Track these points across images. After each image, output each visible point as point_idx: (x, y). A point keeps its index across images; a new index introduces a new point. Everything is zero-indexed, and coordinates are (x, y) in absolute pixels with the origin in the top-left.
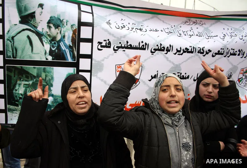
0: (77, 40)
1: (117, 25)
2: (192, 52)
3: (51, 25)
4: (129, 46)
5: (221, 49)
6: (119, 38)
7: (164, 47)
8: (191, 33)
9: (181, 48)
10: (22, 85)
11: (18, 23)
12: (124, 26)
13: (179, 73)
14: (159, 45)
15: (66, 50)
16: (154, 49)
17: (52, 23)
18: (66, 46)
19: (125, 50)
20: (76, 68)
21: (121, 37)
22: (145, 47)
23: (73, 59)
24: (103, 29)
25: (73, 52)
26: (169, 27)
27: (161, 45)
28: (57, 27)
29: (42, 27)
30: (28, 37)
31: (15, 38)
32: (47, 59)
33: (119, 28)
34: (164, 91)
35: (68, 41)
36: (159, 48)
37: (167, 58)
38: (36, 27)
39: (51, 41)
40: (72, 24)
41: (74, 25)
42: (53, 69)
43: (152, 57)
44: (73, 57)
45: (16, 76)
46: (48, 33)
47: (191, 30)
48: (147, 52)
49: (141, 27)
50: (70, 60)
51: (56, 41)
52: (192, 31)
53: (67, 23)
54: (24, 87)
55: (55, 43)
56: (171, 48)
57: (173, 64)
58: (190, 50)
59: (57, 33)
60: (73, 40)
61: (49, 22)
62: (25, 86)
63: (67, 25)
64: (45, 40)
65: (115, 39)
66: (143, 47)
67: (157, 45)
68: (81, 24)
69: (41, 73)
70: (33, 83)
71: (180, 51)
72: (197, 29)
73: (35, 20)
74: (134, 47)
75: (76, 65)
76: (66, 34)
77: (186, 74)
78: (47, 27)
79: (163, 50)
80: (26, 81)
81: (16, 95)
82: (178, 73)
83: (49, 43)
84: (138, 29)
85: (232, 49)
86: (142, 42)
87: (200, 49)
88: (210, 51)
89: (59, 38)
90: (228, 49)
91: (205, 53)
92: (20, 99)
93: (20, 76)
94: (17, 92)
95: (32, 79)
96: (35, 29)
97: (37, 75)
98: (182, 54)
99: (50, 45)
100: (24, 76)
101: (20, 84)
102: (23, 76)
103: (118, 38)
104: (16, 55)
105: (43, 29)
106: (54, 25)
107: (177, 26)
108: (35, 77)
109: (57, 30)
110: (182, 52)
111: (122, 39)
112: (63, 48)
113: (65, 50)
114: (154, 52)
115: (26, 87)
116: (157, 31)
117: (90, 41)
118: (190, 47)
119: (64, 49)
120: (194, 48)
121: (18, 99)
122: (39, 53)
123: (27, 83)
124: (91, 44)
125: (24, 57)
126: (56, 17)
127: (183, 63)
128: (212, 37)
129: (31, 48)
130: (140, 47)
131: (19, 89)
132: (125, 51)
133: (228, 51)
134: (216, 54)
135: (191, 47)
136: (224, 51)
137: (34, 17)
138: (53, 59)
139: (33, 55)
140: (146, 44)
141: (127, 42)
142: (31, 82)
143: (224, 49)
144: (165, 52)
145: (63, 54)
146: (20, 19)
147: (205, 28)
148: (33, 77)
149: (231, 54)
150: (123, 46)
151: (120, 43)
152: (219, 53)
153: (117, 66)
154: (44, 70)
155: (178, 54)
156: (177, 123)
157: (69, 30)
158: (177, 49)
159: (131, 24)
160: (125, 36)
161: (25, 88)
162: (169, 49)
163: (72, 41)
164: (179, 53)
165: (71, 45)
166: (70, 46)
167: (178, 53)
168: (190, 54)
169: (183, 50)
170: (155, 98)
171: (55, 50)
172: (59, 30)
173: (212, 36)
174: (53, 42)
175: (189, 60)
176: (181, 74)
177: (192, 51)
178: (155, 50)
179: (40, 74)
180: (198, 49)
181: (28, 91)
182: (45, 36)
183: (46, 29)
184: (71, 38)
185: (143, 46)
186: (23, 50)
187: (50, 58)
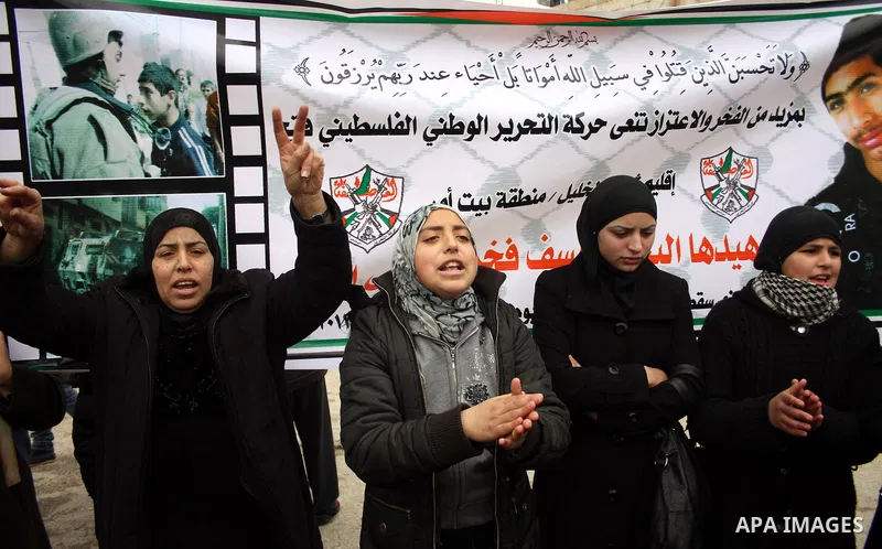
0: (222, 121)
1: (328, 71)
2: (546, 131)
3: (151, 86)
4: (363, 128)
5: (637, 114)
6: (333, 108)
7: (461, 124)
8: (549, 73)
9: (511, 122)
10: (84, 248)
11: (58, 83)
12: (347, 72)
13: (515, 190)
14: (447, 120)
15: (196, 147)
16: (433, 131)
17: (151, 81)
18: (193, 136)
19: (352, 137)
20: (225, 194)
21: (337, 106)
22: (405, 127)
23: (215, 169)
24: (287, 88)
25: (214, 151)
26: (484, 58)
27: (452, 117)
28: (165, 89)
29: (127, 91)
30: (92, 120)
31: (56, 125)
32: (147, 175)
33: (331, 82)
34: (431, 240)
35: (199, 125)
36: (448, 127)
37: (473, 152)
38: (112, 94)
39: (153, 128)
40: (203, 81)
41: (209, 82)
42: (165, 199)
43: (430, 151)
44: (216, 165)
45: (65, 227)
46: (145, 107)
47: (550, 62)
48: (414, 140)
49: (398, 71)
50: (208, 173)
51: (166, 125)
52: (552, 65)
53: (188, 79)
54: (88, 254)
55: (165, 132)
56: (483, 123)
57: (495, 167)
58: (539, 125)
59: (169, 106)
60: (211, 122)
61: (143, 79)
62: (90, 250)
63: (189, 83)
64: (138, 125)
65: (321, 112)
66: (401, 128)
67: (441, 120)
68: (226, 79)
69: (134, 214)
70: (113, 240)
71: (509, 131)
72: (570, 58)
73: (107, 74)
74: (376, 128)
75: (225, 185)
76: (192, 108)
77: (535, 191)
78: (138, 91)
79: (460, 132)
80: (94, 236)
81: (67, 277)
82: (511, 191)
83: (149, 133)
84: (386, 78)
85: (670, 112)
86: (397, 115)
87: (569, 120)
88: (601, 123)
89: (173, 117)
90: (657, 113)
91: (587, 130)
92: (78, 288)
93: (76, 226)
94: (69, 268)
95: (109, 230)
96: (109, 97)
97: (123, 218)
98: (516, 139)
99: (154, 138)
100: (88, 223)
101: (76, 248)
102: (83, 224)
103: (328, 109)
104: (62, 170)
105: (129, 96)
106: (156, 85)
107: (508, 55)
108: (117, 224)
109: (167, 97)
110: (516, 132)
111: (341, 111)
112: (188, 142)
113: (193, 148)
114: (434, 139)
115: (93, 254)
116: (442, 77)
117: (257, 120)
118: (539, 116)
119: (190, 146)
120: (550, 118)
121: (73, 286)
122: (124, 161)
123: (96, 241)
124: (259, 127)
125: (85, 172)
126: (159, 63)
127: (522, 162)
128: (611, 81)
129: (101, 148)
130: (393, 127)
131: (75, 260)
132: (351, 140)
133: (659, 118)
134: (622, 129)
135: (543, 115)
136: (646, 121)
137: (103, 66)
138: (163, 174)
139: (109, 167)
140: (408, 119)
141: (356, 118)
142: (106, 240)
143: (644, 114)
144: (466, 135)
145: (189, 158)
146: (64, 74)
147: (594, 53)
148: (110, 224)
149: (670, 127)
150: (345, 127)
151: (337, 121)
152: (630, 126)
153: (333, 181)
154: (142, 204)
155: (505, 139)
156: (456, 335)
157: (198, 97)
158: (500, 126)
159: (369, 62)
160: (347, 104)
161: (90, 256)
162: (477, 127)
163: (208, 125)
164: (508, 136)
165: (209, 135)
166: (205, 137)
167: (503, 136)
168: (542, 135)
169: (519, 126)
170: (405, 264)
171: (167, 150)
172: (171, 98)
173: (611, 78)
174: (159, 130)
175: (539, 153)
176: (521, 192)
177: (547, 126)
178: (437, 132)
179: (130, 215)
180: (563, 122)
181: (99, 263)
182: (136, 115)
183: (138, 97)
184: (204, 117)
185: (401, 123)
186: (81, 156)
187: (155, 172)
